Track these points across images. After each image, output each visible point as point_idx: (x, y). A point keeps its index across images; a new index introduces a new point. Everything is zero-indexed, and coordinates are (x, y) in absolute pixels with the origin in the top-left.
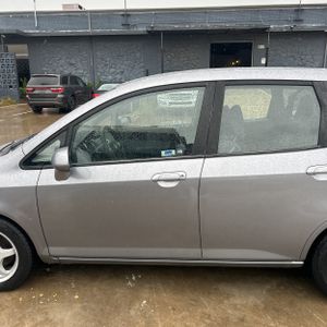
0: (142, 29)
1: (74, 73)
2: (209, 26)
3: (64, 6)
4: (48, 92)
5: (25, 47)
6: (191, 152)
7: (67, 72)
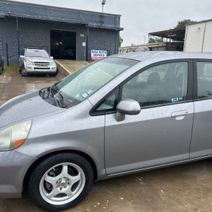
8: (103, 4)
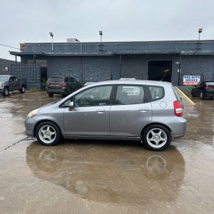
0: (110, 53)
1: (71, 76)
2: (146, 52)
3: (68, 40)
4: (57, 86)
5: (46, 61)
6: (107, 102)
7: (67, 75)
8: (200, 32)
